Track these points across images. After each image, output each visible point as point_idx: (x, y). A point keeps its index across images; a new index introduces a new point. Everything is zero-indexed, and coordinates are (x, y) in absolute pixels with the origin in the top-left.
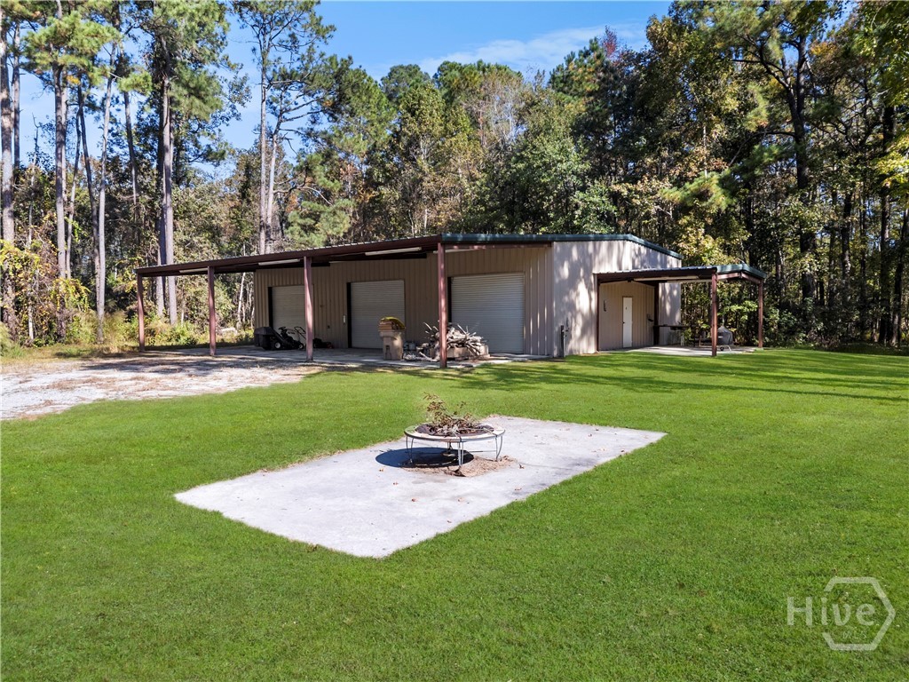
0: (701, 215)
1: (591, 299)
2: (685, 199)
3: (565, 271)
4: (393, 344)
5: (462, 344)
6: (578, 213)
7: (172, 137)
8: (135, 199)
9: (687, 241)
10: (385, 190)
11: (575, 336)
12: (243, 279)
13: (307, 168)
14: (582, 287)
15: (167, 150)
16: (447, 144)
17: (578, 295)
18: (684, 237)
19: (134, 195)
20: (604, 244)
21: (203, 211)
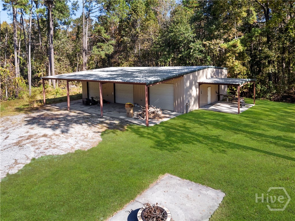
0: (234, 53)
1: (197, 91)
2: (228, 47)
3: (188, 84)
4: (130, 112)
5: (153, 113)
6: (192, 51)
7: (53, 23)
8: (40, 44)
9: (229, 61)
10: (125, 38)
11: (191, 105)
12: (77, 66)
13: (99, 31)
14: (194, 88)
15: (51, 29)
16: (147, 24)
17: (192, 91)
18: (228, 60)
19: (40, 43)
20: (201, 71)
21: (64, 48)
